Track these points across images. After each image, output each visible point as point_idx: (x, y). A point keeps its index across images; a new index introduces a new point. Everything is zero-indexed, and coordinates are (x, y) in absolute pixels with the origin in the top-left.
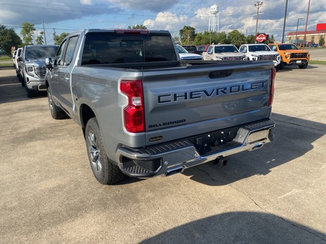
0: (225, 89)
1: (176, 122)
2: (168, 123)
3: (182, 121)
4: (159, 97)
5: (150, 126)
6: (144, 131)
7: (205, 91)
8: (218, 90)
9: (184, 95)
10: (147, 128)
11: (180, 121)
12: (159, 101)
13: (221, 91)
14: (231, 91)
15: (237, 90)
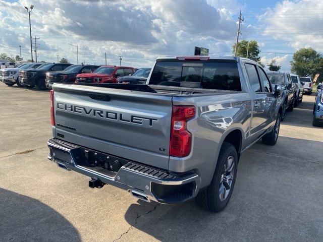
0: (102, 112)
1: (70, 128)
2: (66, 127)
3: (74, 130)
4: (58, 104)
5: (58, 125)
8: (95, 111)
9: (70, 106)
12: (58, 107)
13: (98, 113)
14: (107, 117)
15: (114, 117)
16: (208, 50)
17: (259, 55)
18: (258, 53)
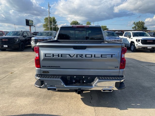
0: (82, 55)
1: (55, 67)
2: (51, 67)
3: (58, 67)
4: (45, 54)
5: (43, 66)
6: (40, 68)
7: (69, 55)
9: (58, 55)
10: (41, 67)
11: (57, 67)
12: (46, 56)
13: (79, 56)
14: (86, 57)
15: (91, 57)
16: (33, 21)
17: (56, 23)
18: (56, 22)
